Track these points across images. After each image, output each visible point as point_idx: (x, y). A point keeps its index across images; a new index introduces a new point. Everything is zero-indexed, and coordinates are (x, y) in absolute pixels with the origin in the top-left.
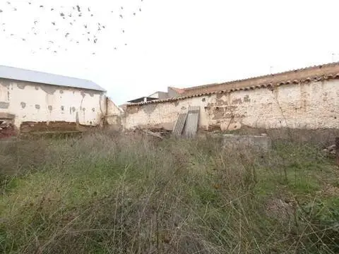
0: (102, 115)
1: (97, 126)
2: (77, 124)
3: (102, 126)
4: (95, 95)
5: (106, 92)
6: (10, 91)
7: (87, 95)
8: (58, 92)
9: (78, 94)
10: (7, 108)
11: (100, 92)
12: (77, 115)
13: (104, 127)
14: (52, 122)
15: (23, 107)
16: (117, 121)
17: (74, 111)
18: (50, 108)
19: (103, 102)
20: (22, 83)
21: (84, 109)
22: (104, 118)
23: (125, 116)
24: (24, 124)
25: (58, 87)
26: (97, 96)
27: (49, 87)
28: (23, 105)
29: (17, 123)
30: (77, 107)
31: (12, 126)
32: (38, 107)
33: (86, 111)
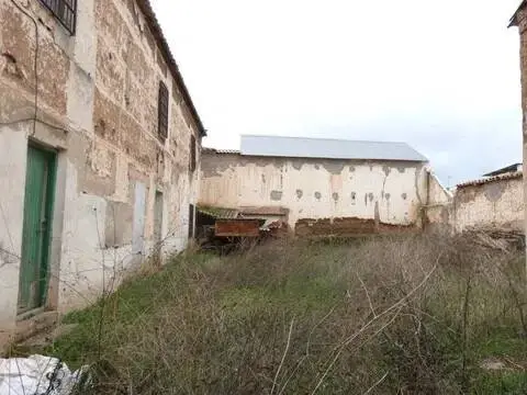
0: (420, 205)
1: (412, 225)
2: (377, 223)
3: (419, 224)
4: (406, 170)
5: (427, 162)
6: (284, 174)
7: (394, 171)
8: (347, 168)
9: (378, 169)
10: (279, 199)
11: (416, 163)
12: (377, 207)
13: (423, 227)
14: (337, 220)
15: (299, 197)
16: (442, 215)
17: (371, 200)
18: (336, 196)
19: (422, 180)
20: (298, 161)
21: (388, 196)
22: (423, 210)
23: (455, 207)
24: (301, 222)
25: (347, 161)
26: (410, 172)
27: (334, 163)
28: (300, 193)
29: (292, 222)
30: (377, 194)
31: (285, 226)
32: (318, 195)
33: (392, 200)
